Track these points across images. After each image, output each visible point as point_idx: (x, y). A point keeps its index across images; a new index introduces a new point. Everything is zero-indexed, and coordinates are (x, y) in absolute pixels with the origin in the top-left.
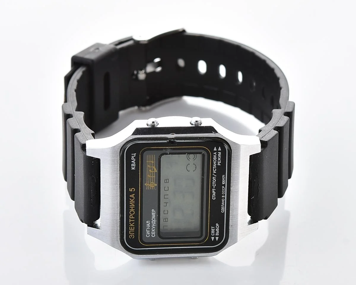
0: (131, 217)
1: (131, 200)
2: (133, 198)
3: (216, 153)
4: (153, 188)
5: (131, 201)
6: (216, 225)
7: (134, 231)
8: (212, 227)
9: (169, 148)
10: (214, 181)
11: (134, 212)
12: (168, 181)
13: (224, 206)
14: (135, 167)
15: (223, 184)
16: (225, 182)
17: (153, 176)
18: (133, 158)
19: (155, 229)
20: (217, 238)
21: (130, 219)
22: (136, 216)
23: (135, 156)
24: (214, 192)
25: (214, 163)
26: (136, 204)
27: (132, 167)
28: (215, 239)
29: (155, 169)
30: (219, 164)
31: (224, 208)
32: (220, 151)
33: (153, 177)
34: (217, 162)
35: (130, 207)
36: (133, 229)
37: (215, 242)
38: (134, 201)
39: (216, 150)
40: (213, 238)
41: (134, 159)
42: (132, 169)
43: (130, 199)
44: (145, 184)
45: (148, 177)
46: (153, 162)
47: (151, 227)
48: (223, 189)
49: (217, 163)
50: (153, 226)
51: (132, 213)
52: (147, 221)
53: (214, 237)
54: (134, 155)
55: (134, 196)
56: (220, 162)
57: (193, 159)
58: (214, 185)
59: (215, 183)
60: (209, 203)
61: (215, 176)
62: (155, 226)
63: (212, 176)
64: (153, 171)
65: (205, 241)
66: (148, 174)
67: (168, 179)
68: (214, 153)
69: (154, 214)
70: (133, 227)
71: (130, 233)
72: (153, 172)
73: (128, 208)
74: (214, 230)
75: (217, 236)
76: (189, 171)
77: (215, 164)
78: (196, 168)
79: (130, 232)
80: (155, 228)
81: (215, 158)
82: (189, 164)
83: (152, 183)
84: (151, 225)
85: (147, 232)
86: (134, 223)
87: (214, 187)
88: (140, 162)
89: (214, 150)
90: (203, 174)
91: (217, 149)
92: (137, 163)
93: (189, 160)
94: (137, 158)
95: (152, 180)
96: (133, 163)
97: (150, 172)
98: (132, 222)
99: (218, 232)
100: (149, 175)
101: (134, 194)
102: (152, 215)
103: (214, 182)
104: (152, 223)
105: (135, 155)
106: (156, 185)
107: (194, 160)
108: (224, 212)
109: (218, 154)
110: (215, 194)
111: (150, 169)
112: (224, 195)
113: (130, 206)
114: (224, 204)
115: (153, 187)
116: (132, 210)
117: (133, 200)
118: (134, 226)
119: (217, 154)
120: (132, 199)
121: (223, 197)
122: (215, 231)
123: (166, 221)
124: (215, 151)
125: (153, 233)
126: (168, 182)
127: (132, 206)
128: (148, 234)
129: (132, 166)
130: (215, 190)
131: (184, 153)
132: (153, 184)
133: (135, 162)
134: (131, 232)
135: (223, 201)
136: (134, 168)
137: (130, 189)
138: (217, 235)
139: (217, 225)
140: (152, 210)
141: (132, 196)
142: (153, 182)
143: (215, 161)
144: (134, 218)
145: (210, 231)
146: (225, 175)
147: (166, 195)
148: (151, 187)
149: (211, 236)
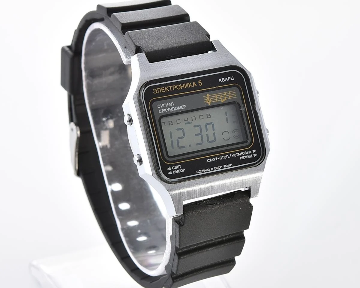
0: (174, 87)
1: (190, 84)
2: (192, 86)
4: (206, 102)
7: (161, 92)
8: (180, 165)
9: (246, 109)
10: (225, 157)
11: (179, 88)
12: (209, 118)
13: (203, 172)
15: (224, 166)
16: (226, 167)
17: (217, 100)
18: (229, 78)
19: (167, 111)
20: (170, 173)
21: (171, 86)
22: (176, 91)
23: (232, 80)
24: (214, 159)
26: (187, 89)
28: (169, 171)
29: (224, 100)
30: (241, 158)
31: (201, 173)
32: (253, 156)
33: (216, 100)
34: (243, 155)
35: (183, 84)
36: (163, 91)
37: (166, 173)
38: (190, 87)
39: (253, 152)
40: (169, 169)
41: (229, 79)
42: (219, 79)
44: (208, 94)
45: (215, 95)
46: (229, 97)
47: (168, 107)
48: (219, 168)
49: (242, 156)
50: (170, 110)
51: (178, 87)
52: (173, 103)
53: (170, 169)
54: (232, 79)
55: (195, 86)
56: (243, 159)
58: (221, 158)
59: (223, 159)
60: (203, 157)
61: (229, 157)
62: (170, 111)
63: (229, 154)
65: (165, 162)
66: (218, 95)
67: (211, 117)
68: (250, 151)
69: (181, 108)
70: (165, 90)
71: (158, 89)
72: (221, 99)
73: (181, 83)
75: (172, 172)
76: (222, 134)
77: (240, 154)
78: (227, 140)
79: (159, 88)
80: (168, 111)
81: (246, 153)
82: (229, 133)
83: (211, 100)
84: (170, 107)
85: (162, 105)
86: (169, 91)
87: (219, 158)
88: (228, 86)
89: (253, 150)
90: (228, 145)
91: (255, 153)
92: (227, 82)
93: (232, 132)
95: (214, 99)
96: (225, 79)
97: (220, 96)
98: (169, 88)
99: (176, 173)
102: (180, 106)
103: (223, 157)
104: (173, 108)
106: (209, 104)
107: (234, 137)
108: (197, 174)
110: (213, 161)
111: (223, 96)
112: (214, 170)
113: (185, 84)
114: (205, 172)
115: (207, 101)
116: (181, 87)
117: (190, 86)
118: (166, 91)
119: (250, 154)
121: (212, 169)
122: (177, 169)
123: (169, 123)
124: (252, 152)
125: (162, 111)
127: (185, 86)
128: (160, 106)
129: (222, 79)
130: (217, 160)
132: (209, 101)
133: (227, 81)
134: (159, 90)
135: (208, 170)
136: (221, 81)
137: (201, 81)
138: (174, 172)
139: (184, 170)
140: (185, 106)
141: (195, 84)
143: (243, 153)
144: (173, 90)
145: (176, 165)
146: (232, 166)
147: (195, 118)
148: (206, 100)
149: (171, 166)
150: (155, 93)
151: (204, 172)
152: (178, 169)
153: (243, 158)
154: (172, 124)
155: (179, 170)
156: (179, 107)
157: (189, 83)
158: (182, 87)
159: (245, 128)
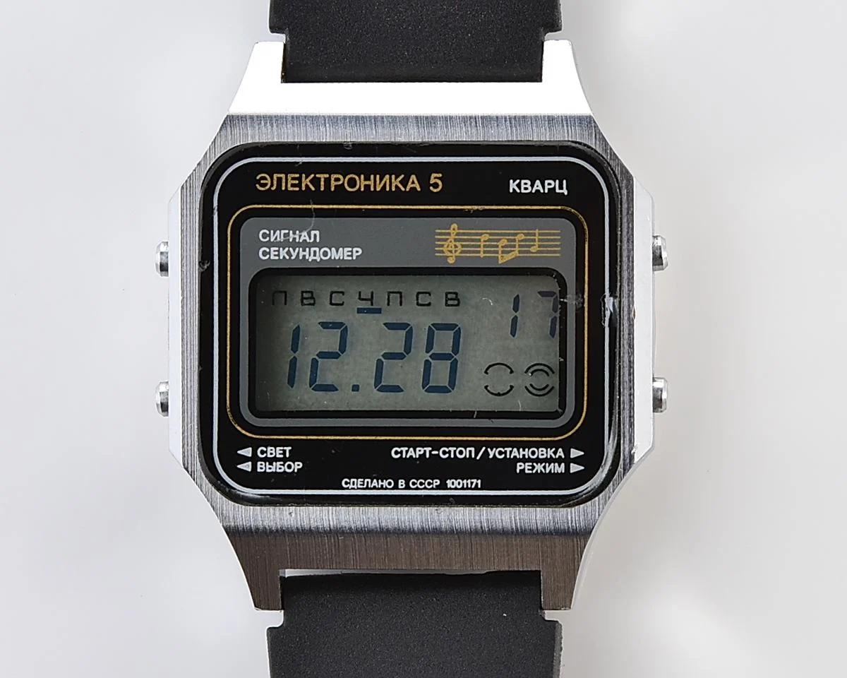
0: (337, 180)
1: (396, 178)
2: (405, 187)
3: (560, 457)
4: (443, 252)
5: (393, 180)
6: (296, 463)
7: (283, 188)
8: (288, 449)
9: (583, 303)
10: (461, 453)
11: (355, 186)
12: (452, 305)
13: (367, 488)
14: (518, 191)
15: (449, 482)
16: (456, 489)
17: (485, 252)
18: (549, 184)
19: (287, 257)
20: (247, 467)
21: (327, 176)
22: (341, 195)
23: (558, 191)
24: (418, 453)
25: (524, 450)
26: (383, 196)
27: (520, 183)
28: (245, 459)
29: (508, 257)
30: (520, 467)
31: (358, 489)
32: (567, 468)
33: (479, 252)
34: (529, 460)
35: (372, 177)
36: (293, 185)
37: (230, 462)
38: (393, 189)
39: (572, 457)
40: (247, 452)
41: (547, 187)
42: (511, 181)
43: (403, 176)
44: (455, 226)
45: (481, 234)
46: (532, 249)
47: (295, 245)
48: (429, 484)
49: (524, 460)
50: (301, 254)
51: (352, 183)
52: (317, 233)
53: (250, 455)
54: (561, 188)
55: (413, 189)
56: (527, 471)
57: (531, 385)
58: (444, 453)
59: (452, 456)
60: (379, 438)
61: (476, 455)
62: (301, 258)
63: (478, 446)
64: (503, 252)
65: (239, 428)
66: (490, 234)
67: (458, 305)
68: (560, 450)
69: (343, 254)
70: (299, 185)
71: (275, 176)
72: (500, 249)
73: (367, 170)
74: (278, 456)
75: (254, 467)
76: (486, 372)
77: (522, 453)
78: (499, 394)
79: (279, 175)
80: (293, 258)
81: (543, 453)
82: (512, 372)
83: (460, 249)
84: (305, 245)
85: (278, 232)
86: (313, 189)
87: (436, 452)
89: (572, 450)
90: (483, 415)
91: (577, 461)
92: (536, 198)
93: (526, 372)
94: (552, 196)
95: (473, 246)
96: (532, 186)
97: (498, 240)
98: (316, 182)
99: (268, 471)
100: (487, 237)
101: (419, 189)
102: (341, 249)
103: (455, 451)
104: (313, 249)
105: (561, 191)
106: (451, 261)
107: (527, 389)
108: (343, 489)
109: (556, 464)
110: (411, 456)
111: (508, 240)
112: (407, 488)
113: (378, 176)
114: (375, 488)
115: (444, 249)
116: (361, 183)
117: (397, 186)
118: (304, 189)
119: (559, 461)
120: (400, 182)
121: (402, 483)
123: (303, 298)
124: (567, 453)
125: (272, 253)
126: (447, 305)
127: (378, 184)
128: (269, 235)
129: (523, 181)
130: (428, 456)
131: (563, 353)
132: (453, 250)
134: (279, 180)
135: (385, 483)
136: (514, 190)
137: (440, 175)
138: (259, 466)
139: (297, 466)
140: (359, 250)
141: (414, 183)
142: (462, 252)
143: (533, 453)
144: (330, 188)
145: (275, 444)
146: (481, 489)
147: (401, 297)
148: (442, 246)
149: (255, 445)
150: (263, 189)
151: (371, 489)
152: (276, 459)
153: (527, 468)
154: (312, 302)
155: (278, 463)
156: (337, 252)
157: (393, 176)
158: (365, 186)
159: (563, 366)
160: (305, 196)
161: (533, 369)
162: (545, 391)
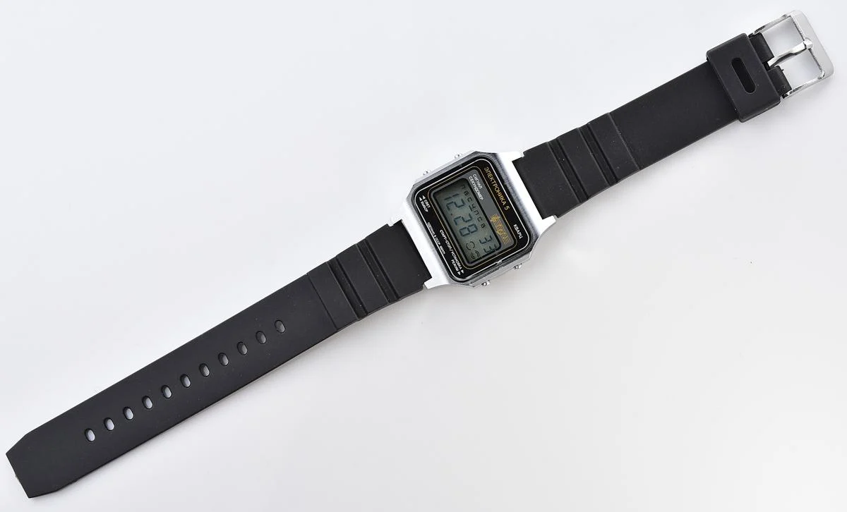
0: (496, 185)
1: (503, 199)
2: (502, 202)
7: (488, 174)
8: (430, 207)
9: (497, 255)
10: (449, 246)
12: (481, 226)
14: (515, 227)
15: (441, 247)
16: (440, 249)
17: (497, 227)
19: (473, 184)
20: (421, 199)
21: (496, 183)
22: (493, 188)
23: (519, 236)
24: (444, 236)
25: (457, 260)
26: (498, 198)
28: (422, 198)
29: (499, 233)
30: (453, 261)
31: (429, 227)
32: (458, 272)
35: (501, 193)
36: (489, 176)
37: (420, 195)
40: (424, 198)
41: (519, 233)
42: (516, 225)
43: (505, 200)
44: (499, 217)
45: (500, 224)
46: (503, 238)
47: (476, 184)
48: (438, 242)
49: (455, 261)
51: (497, 189)
52: (482, 187)
54: (521, 237)
56: (453, 263)
58: (447, 242)
59: (447, 244)
60: (443, 225)
61: (450, 249)
62: (474, 187)
63: (453, 249)
65: (428, 193)
66: (502, 227)
67: (482, 228)
68: (461, 268)
69: (480, 196)
70: (490, 178)
72: (499, 230)
73: (502, 191)
78: (467, 247)
81: (459, 264)
82: (474, 248)
84: (477, 186)
85: (477, 178)
86: (491, 181)
87: (446, 240)
88: (513, 233)
89: (463, 270)
90: (460, 246)
91: (461, 273)
92: (515, 232)
93: (475, 251)
94: (517, 235)
95: (497, 224)
96: (518, 230)
97: (501, 229)
98: (493, 181)
99: (422, 205)
101: (503, 205)
103: (449, 244)
104: (477, 188)
106: (491, 221)
107: (472, 253)
108: (427, 224)
110: (442, 235)
111: (503, 231)
112: (435, 238)
115: (493, 218)
116: (498, 191)
117: (501, 200)
119: (459, 269)
121: (435, 236)
122: (426, 205)
123: (466, 192)
124: (461, 270)
125: (472, 180)
127: (499, 194)
128: (475, 177)
129: (517, 227)
130: (444, 239)
131: (484, 257)
132: (494, 220)
133: (517, 232)
134: (489, 172)
135: (433, 232)
137: (509, 208)
138: (422, 202)
139: (427, 211)
140: (483, 199)
141: (504, 203)
142: (494, 222)
143: (457, 262)
144: (493, 185)
145: (429, 203)
146: (443, 255)
149: (427, 198)
150: (485, 170)
151: (430, 230)
154: (466, 195)
156: (480, 194)
159: (481, 258)
160: (488, 180)
161: (477, 252)
162: (473, 257)
